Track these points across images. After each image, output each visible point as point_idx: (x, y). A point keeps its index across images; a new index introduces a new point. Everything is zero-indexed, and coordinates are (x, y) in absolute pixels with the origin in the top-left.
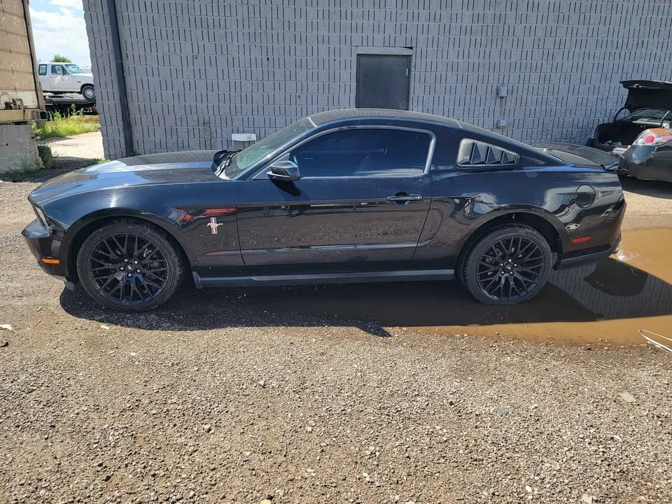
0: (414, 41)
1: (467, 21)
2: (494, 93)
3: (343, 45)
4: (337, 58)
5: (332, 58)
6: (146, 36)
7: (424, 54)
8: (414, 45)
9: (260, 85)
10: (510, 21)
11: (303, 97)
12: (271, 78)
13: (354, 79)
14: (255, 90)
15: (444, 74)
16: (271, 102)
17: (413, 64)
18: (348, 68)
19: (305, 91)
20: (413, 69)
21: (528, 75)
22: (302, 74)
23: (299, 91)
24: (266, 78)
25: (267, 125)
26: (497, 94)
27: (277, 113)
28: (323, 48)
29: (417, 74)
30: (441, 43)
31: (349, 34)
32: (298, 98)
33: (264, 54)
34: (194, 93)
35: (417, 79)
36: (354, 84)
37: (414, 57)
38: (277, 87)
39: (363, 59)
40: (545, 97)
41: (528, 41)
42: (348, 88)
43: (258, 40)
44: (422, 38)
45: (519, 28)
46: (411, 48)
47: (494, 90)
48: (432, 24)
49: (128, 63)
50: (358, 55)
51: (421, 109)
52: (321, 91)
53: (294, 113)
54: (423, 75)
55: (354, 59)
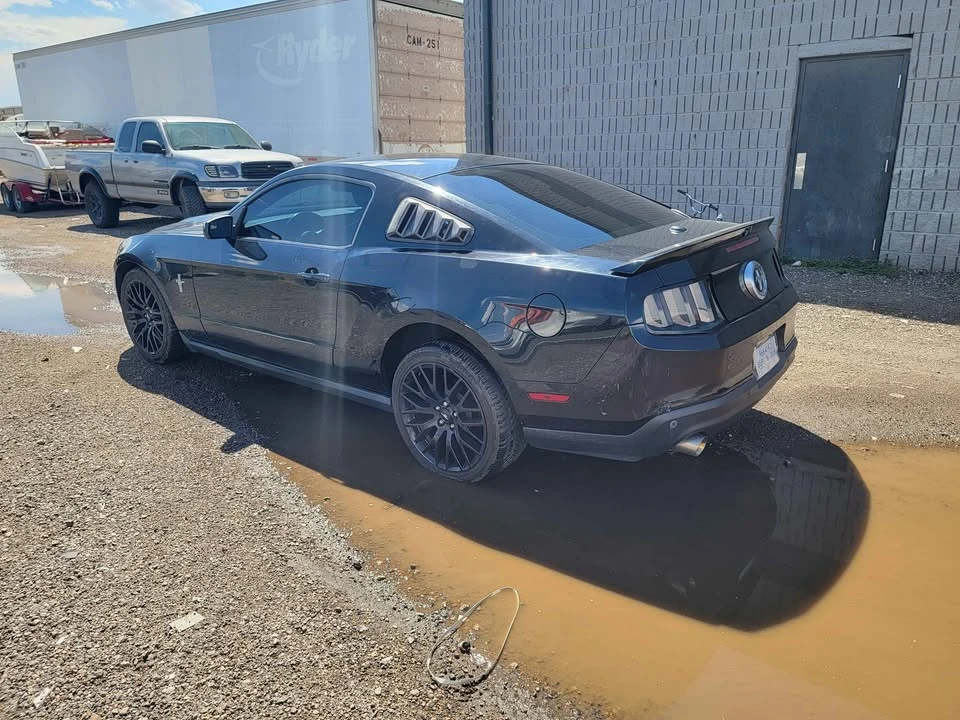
0: (917, 22)
3: (773, 47)
4: (763, 70)
5: (753, 71)
6: (518, 69)
7: (938, 45)
8: (915, 30)
9: (642, 121)
11: (701, 137)
12: (657, 111)
13: (789, 103)
14: (634, 130)
16: (654, 145)
17: (912, 66)
18: (780, 84)
19: (704, 127)
20: (911, 76)
22: (702, 100)
23: (695, 128)
24: (650, 111)
25: (645, 181)
27: (661, 163)
28: (740, 55)
29: (920, 84)
31: (786, 27)
32: (692, 138)
33: (651, 75)
34: (561, 138)
35: (918, 93)
36: (789, 111)
37: (913, 54)
38: (664, 123)
39: (811, 68)
42: (776, 118)
43: (644, 57)
46: (911, 36)
49: (498, 105)
50: (801, 60)
51: (921, 150)
52: (730, 126)
53: (684, 162)
54: (932, 85)
55: (794, 66)
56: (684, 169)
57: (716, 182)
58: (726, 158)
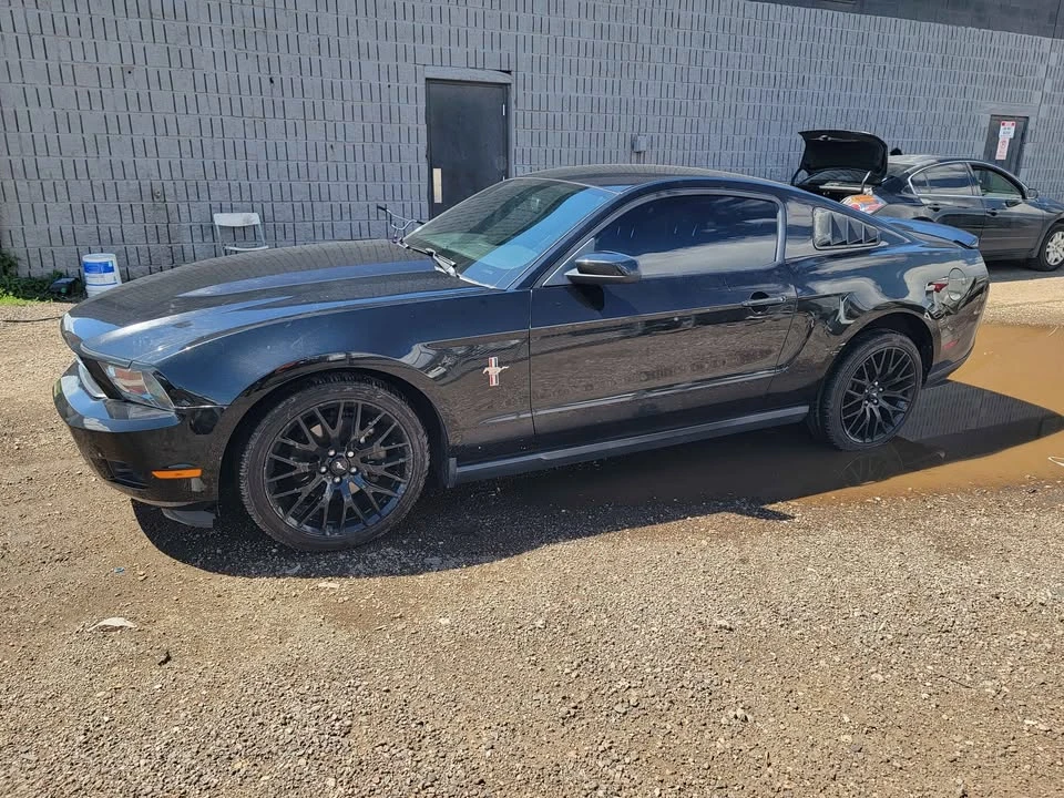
0: (512, 60)
1: (587, 34)
2: (628, 146)
3: (401, 63)
4: (394, 84)
5: (384, 83)
7: (528, 84)
8: (512, 68)
9: (259, 126)
10: (645, 40)
11: (339, 148)
12: (279, 114)
13: (422, 120)
14: (250, 134)
15: (558, 115)
16: (282, 156)
17: (513, 98)
18: (412, 101)
19: (340, 138)
20: (513, 106)
21: (670, 119)
22: (334, 108)
23: (331, 138)
24: (269, 114)
25: (277, 197)
26: (633, 147)
27: (294, 175)
28: (369, 66)
29: (520, 114)
30: (551, 67)
31: (410, 45)
32: (330, 151)
33: (264, 70)
34: (129, 138)
35: (520, 121)
36: (423, 128)
37: (513, 86)
38: (291, 130)
39: (435, 88)
40: (693, 153)
41: (669, 71)
42: (413, 134)
43: (251, 45)
44: (524, 57)
45: (656, 51)
46: (509, 72)
47: (628, 140)
48: (537, 35)
50: (427, 79)
51: (528, 169)
52: (369, 138)
53: (323, 176)
54: (528, 115)
55: (421, 86)
56: (324, 185)
57: (363, 197)
58: (370, 173)
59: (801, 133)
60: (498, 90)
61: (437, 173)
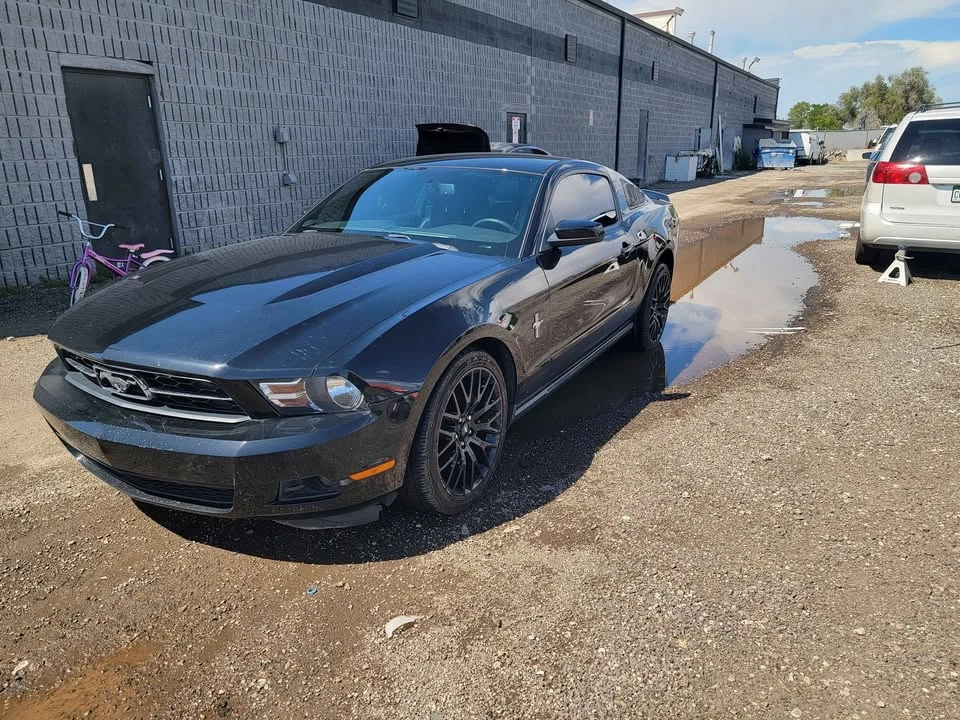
0: (152, 50)
1: (219, 30)
2: (271, 136)
3: (31, 49)
4: (24, 69)
5: (14, 70)
7: (171, 75)
8: (153, 58)
10: (270, 39)
13: (64, 112)
15: (205, 107)
17: (159, 90)
18: (49, 91)
20: (159, 98)
21: (302, 113)
26: (275, 138)
29: (168, 107)
30: (191, 59)
31: (38, 29)
35: (169, 113)
36: (66, 121)
37: (157, 78)
39: (73, 77)
40: (324, 144)
41: (294, 68)
42: (56, 128)
44: (163, 47)
45: (281, 49)
46: (149, 63)
47: (270, 130)
48: (172, 27)
50: (63, 68)
51: (184, 161)
52: (4, 132)
54: (176, 108)
55: (58, 74)
57: (5, 200)
58: (11, 172)
59: (417, 126)
60: (140, 82)
61: (88, 169)
